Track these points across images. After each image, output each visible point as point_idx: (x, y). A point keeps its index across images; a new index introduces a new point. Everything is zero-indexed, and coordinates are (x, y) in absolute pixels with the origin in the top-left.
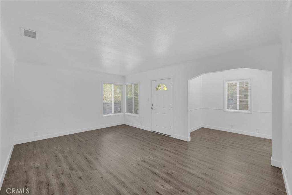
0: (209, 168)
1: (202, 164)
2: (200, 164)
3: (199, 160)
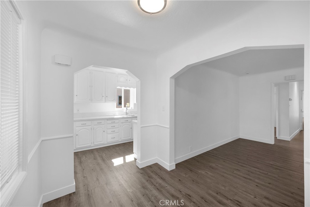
0: (239, 170)
1: (247, 174)
2: (249, 175)
3: (251, 179)
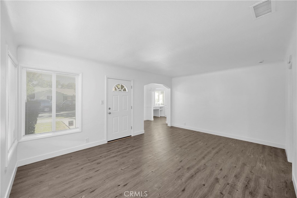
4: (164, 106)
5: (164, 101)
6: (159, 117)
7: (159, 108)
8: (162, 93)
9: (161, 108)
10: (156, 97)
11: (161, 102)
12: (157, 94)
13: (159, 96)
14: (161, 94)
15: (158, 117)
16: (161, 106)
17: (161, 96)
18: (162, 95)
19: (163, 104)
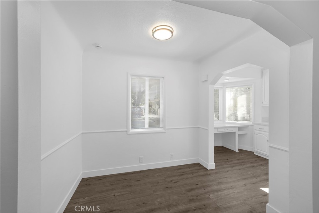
4: (250, 123)
5: (252, 110)
6: (237, 151)
7: (236, 130)
8: (246, 91)
9: (240, 128)
10: (229, 103)
11: (241, 112)
12: (229, 95)
13: (235, 100)
14: (241, 95)
15: (232, 152)
16: (240, 123)
17: (242, 100)
18: (244, 96)
19: (247, 117)
